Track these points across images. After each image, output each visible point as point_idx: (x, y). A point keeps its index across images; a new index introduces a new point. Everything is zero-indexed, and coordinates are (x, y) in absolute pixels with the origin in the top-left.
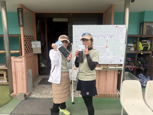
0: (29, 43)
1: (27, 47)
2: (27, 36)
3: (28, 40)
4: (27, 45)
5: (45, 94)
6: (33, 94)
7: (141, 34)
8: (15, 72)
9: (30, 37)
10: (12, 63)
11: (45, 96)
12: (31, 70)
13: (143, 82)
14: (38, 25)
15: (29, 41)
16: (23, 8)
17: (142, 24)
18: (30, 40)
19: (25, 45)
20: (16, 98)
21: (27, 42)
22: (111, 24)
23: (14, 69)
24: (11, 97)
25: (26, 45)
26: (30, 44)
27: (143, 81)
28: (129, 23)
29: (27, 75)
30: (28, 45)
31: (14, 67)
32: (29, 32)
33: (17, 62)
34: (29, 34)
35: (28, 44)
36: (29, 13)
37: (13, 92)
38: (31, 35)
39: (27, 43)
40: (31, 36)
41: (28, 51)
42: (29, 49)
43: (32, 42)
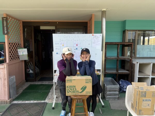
1: (13, 54)
2: (12, 44)
3: (14, 48)
4: (13, 52)
7: (124, 42)
12: (14, 76)
16: (8, 17)
19: (10, 52)
26: (16, 52)
34: (14, 41)
36: (16, 21)
40: (17, 44)
41: (13, 58)
42: (15, 56)
43: (18, 50)
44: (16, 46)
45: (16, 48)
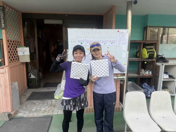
0: (14, 50)
1: (12, 54)
2: (11, 41)
3: (13, 46)
4: (12, 52)
5: (36, 111)
6: (20, 113)
7: (145, 40)
9: (15, 42)
11: (35, 115)
12: (17, 82)
13: (147, 93)
14: (26, 27)
17: (146, 29)
19: (9, 52)
21: (12, 49)
22: (112, 28)
26: (16, 51)
27: (148, 91)
28: (131, 28)
29: (12, 89)
32: (13, 36)
34: (13, 38)
36: (14, 12)
38: (17, 39)
40: (17, 41)
41: (12, 59)
42: (15, 57)
43: (18, 48)
44: (15, 44)
45: (15, 47)
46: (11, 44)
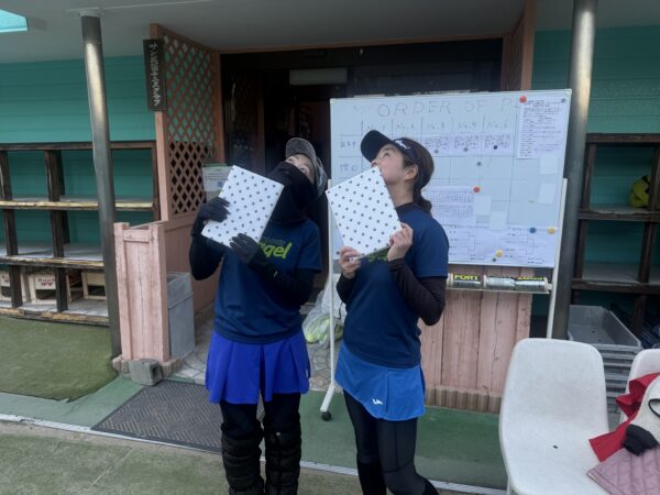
0: (192, 174)
1: (184, 187)
2: (182, 147)
3: (187, 163)
4: (184, 180)
6: (190, 368)
8: (127, 279)
9: (194, 150)
10: (116, 244)
12: (188, 274)
15: (191, 164)
16: (166, 40)
18: (195, 163)
19: (174, 180)
20: (127, 376)
21: (183, 171)
23: (124, 269)
24: (113, 369)
25: (179, 182)
26: (196, 179)
29: (170, 294)
30: (188, 182)
31: (123, 260)
32: (190, 132)
33: (134, 245)
34: (190, 138)
35: (188, 179)
36: (197, 55)
37: (120, 353)
38: (202, 140)
39: (183, 174)
40: (202, 147)
41: (185, 203)
42: (193, 196)
44: (195, 157)
45: (195, 166)
46: (182, 154)
